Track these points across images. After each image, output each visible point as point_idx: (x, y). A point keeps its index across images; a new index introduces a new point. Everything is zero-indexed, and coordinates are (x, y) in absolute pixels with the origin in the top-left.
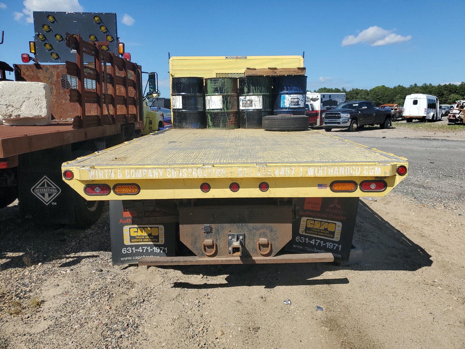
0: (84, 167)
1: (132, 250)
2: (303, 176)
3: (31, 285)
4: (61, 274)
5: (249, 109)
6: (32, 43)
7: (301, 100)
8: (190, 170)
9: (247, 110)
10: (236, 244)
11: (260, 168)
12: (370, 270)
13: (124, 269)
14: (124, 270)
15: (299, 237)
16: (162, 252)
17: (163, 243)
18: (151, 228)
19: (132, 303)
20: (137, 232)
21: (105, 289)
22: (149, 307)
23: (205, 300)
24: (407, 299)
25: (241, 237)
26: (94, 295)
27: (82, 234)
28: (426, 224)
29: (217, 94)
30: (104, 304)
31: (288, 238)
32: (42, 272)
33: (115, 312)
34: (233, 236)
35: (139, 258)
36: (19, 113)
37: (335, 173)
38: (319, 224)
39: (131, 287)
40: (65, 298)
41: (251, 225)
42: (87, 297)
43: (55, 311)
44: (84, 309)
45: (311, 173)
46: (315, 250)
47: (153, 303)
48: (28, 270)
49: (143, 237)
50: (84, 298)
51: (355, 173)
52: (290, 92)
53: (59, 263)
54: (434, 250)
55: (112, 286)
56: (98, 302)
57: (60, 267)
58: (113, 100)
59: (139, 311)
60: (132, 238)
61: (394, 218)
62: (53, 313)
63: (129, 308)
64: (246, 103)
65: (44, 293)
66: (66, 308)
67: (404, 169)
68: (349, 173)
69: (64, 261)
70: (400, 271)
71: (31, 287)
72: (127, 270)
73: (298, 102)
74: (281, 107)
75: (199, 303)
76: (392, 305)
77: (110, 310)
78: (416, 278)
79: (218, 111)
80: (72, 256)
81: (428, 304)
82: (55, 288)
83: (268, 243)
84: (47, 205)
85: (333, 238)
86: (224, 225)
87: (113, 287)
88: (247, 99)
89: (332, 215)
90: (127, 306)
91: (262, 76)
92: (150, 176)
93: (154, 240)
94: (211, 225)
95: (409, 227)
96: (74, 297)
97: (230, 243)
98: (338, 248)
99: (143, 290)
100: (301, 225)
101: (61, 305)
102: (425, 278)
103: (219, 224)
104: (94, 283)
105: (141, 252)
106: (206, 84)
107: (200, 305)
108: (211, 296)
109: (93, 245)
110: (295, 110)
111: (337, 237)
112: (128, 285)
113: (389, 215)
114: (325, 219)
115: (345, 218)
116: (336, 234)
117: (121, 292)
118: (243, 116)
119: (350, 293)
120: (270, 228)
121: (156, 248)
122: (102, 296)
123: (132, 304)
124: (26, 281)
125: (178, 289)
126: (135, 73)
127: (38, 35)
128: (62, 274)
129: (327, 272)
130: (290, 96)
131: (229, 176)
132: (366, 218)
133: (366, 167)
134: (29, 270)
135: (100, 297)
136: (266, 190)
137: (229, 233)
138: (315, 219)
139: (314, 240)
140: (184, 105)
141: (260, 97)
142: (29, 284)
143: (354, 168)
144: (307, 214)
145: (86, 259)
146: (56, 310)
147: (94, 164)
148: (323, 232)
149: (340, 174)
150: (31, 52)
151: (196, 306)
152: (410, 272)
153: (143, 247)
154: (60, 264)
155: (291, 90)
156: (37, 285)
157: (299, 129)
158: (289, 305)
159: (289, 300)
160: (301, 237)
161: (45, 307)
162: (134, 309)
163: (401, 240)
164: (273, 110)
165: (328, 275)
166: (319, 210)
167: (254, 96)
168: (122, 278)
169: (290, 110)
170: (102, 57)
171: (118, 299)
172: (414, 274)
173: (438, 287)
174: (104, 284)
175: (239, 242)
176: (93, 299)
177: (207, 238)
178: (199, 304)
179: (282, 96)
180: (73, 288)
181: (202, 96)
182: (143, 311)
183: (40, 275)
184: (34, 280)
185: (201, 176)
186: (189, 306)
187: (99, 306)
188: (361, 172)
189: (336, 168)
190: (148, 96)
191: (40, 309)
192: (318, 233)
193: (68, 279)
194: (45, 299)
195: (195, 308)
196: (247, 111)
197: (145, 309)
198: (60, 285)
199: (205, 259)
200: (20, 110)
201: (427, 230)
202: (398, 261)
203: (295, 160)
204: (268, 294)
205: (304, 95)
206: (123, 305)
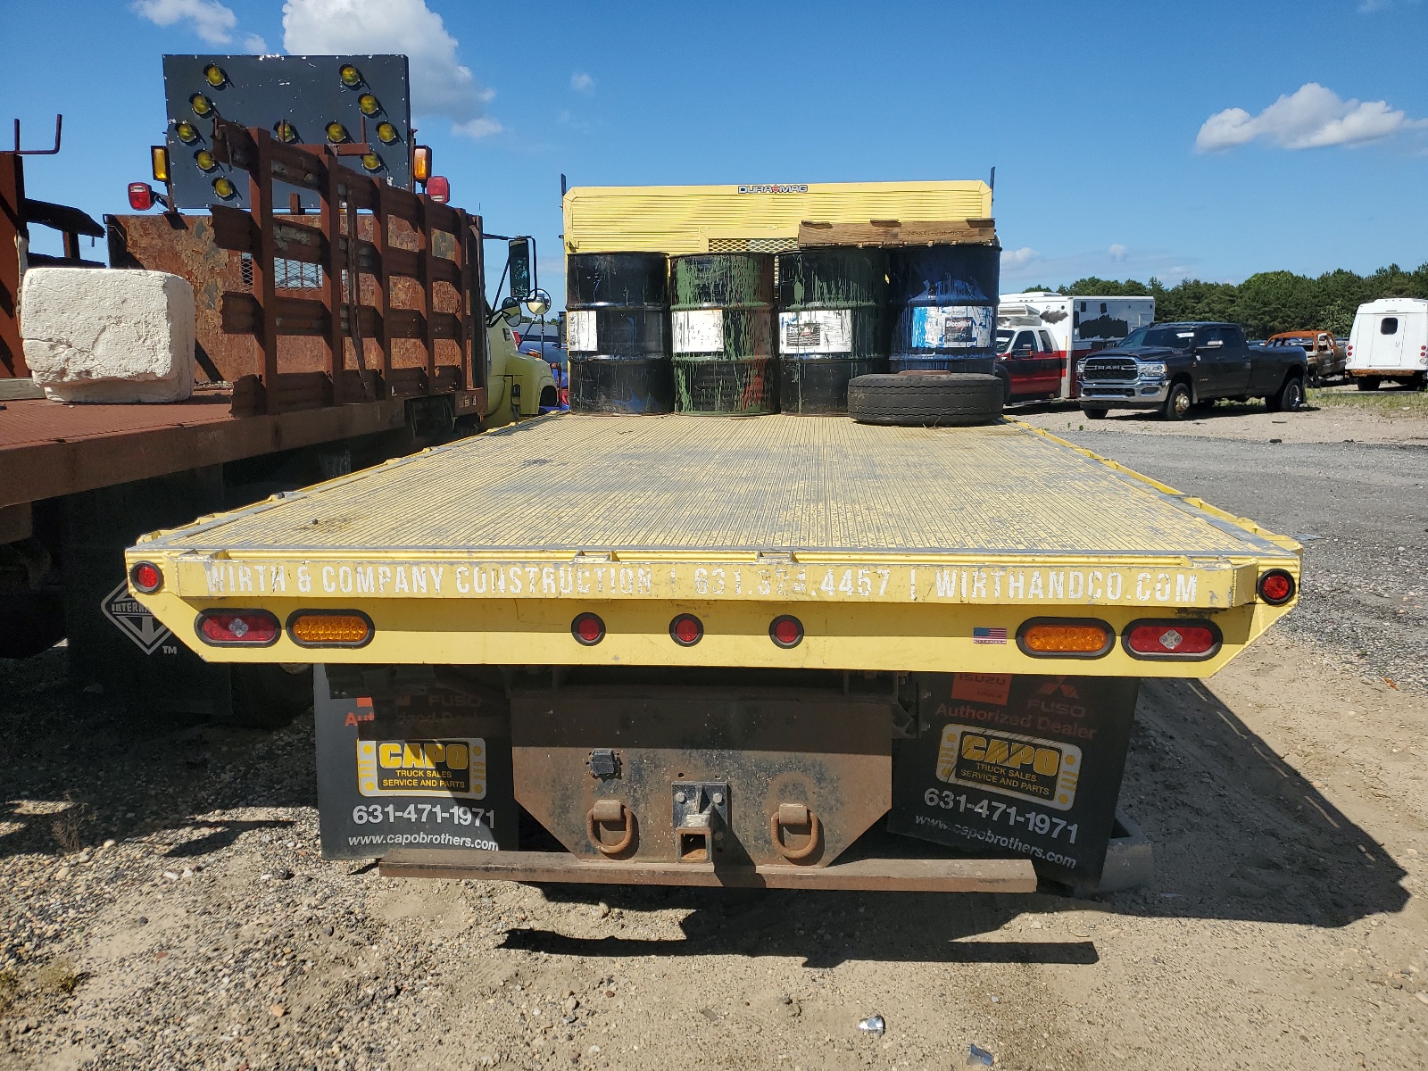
0: (194, 552)
1: (386, 814)
2: (920, 600)
3: (64, 915)
4: (163, 880)
5: (807, 354)
6: (159, 151)
7: (980, 324)
8: (533, 570)
9: (801, 355)
10: (696, 821)
11: (770, 568)
12: (1177, 916)
13: (359, 872)
14: (360, 876)
15: (937, 792)
16: (478, 823)
17: (481, 795)
18: (445, 744)
19: (357, 996)
20: (401, 755)
21: (285, 941)
22: (411, 1015)
23: (598, 999)
24: (1303, 1038)
25: (717, 798)
26: (246, 964)
27: (261, 745)
28: (1395, 750)
29: (706, 305)
30: (270, 999)
31: (878, 803)
32: (109, 871)
33: (298, 1030)
34: (690, 791)
35: (407, 839)
36: (88, 365)
37: (1032, 590)
38: (1002, 750)
39: (368, 939)
40: (153, 968)
41: (751, 756)
42: (221, 970)
43: (113, 1013)
44: (204, 1011)
45: (947, 589)
46: (990, 838)
47: (425, 1003)
48: (67, 864)
49: (421, 773)
50: (212, 970)
51: (1104, 592)
52: (944, 297)
53: (167, 841)
54: (1415, 852)
55: (307, 934)
56: (252, 990)
57: (166, 856)
58: (380, 325)
59: (375, 1027)
60: (384, 774)
61: (1284, 725)
62: (104, 1019)
63: (345, 1015)
64: (799, 334)
65: (97, 947)
66: (147, 1006)
67: (1284, 583)
68: (1081, 592)
69: (186, 834)
70: (1286, 925)
71: (63, 922)
72: (367, 878)
73: (968, 330)
74: (914, 345)
75: (577, 1011)
76: (1244, 1058)
77: (282, 1021)
78: (1341, 957)
79: (708, 358)
80: (212, 820)
81: (1376, 1061)
82: (134, 931)
83: (809, 822)
84: (149, 652)
85: (1051, 797)
86: (661, 752)
87: (310, 935)
88: (801, 322)
89: (1048, 722)
90: (341, 1010)
91: (851, 248)
92: (402, 586)
93: (452, 783)
94: (616, 751)
95: (1333, 761)
96: (184, 966)
97: (678, 817)
98: (1065, 833)
99: (405, 951)
100: (941, 752)
101: (136, 992)
102: (1374, 956)
103: (643, 751)
104: (255, 919)
105: (413, 820)
106: (674, 274)
107: (577, 1018)
108: (621, 984)
109: (284, 784)
110: (959, 357)
111: (1064, 797)
112: (359, 930)
113: (1264, 713)
114: (1026, 734)
115: (1092, 732)
116: (1062, 786)
117: (332, 957)
118: (790, 374)
119: (1096, 999)
120: (817, 769)
121: (462, 809)
122: (271, 967)
123: (360, 1001)
124: (52, 901)
125: (518, 954)
126: (458, 238)
127: (177, 127)
128: (165, 883)
129: (1026, 915)
130: (943, 312)
131: (664, 593)
132: (1185, 719)
133: (1142, 575)
134: (72, 862)
135: (263, 970)
136: (795, 642)
137: (676, 782)
138: (989, 732)
139: (985, 803)
140: (604, 340)
141: (843, 314)
142: (60, 912)
143: (1099, 575)
144: (962, 713)
145: (251, 832)
146: (117, 1010)
147: (231, 542)
148: (1016, 778)
149: (1051, 596)
150: (155, 178)
151: (565, 1021)
152: (1321, 930)
153: (420, 806)
154: (170, 844)
155: (945, 290)
156: (81, 916)
157: (966, 418)
158: (876, 1035)
159: (879, 1017)
160: (941, 792)
161: (87, 995)
162: (363, 1019)
163: (1300, 807)
164: (888, 353)
165: (1029, 927)
166: (1003, 701)
167: (825, 313)
168: (347, 904)
169: (941, 357)
170: (341, 190)
171: (317, 979)
172: (1336, 942)
173: (1419, 995)
174: (284, 926)
175: (706, 813)
176: (241, 975)
177: (604, 795)
178: (574, 1014)
179: (917, 310)
180: (186, 935)
181: (662, 312)
182: (388, 1029)
183: (99, 880)
184: (78, 898)
185: (568, 591)
186: (542, 1017)
187: (252, 1003)
188: (1125, 592)
189: (1036, 574)
190: (506, 310)
191: (70, 1002)
192: (999, 780)
193: (180, 900)
194: (95, 967)
195: (560, 1025)
196: (801, 360)
197: (397, 1021)
198: (150, 920)
199: (596, 865)
200: (92, 357)
201: (1396, 775)
202: (1284, 887)
203: (899, 540)
204: (811, 990)
205: (991, 308)
206: (327, 1006)
